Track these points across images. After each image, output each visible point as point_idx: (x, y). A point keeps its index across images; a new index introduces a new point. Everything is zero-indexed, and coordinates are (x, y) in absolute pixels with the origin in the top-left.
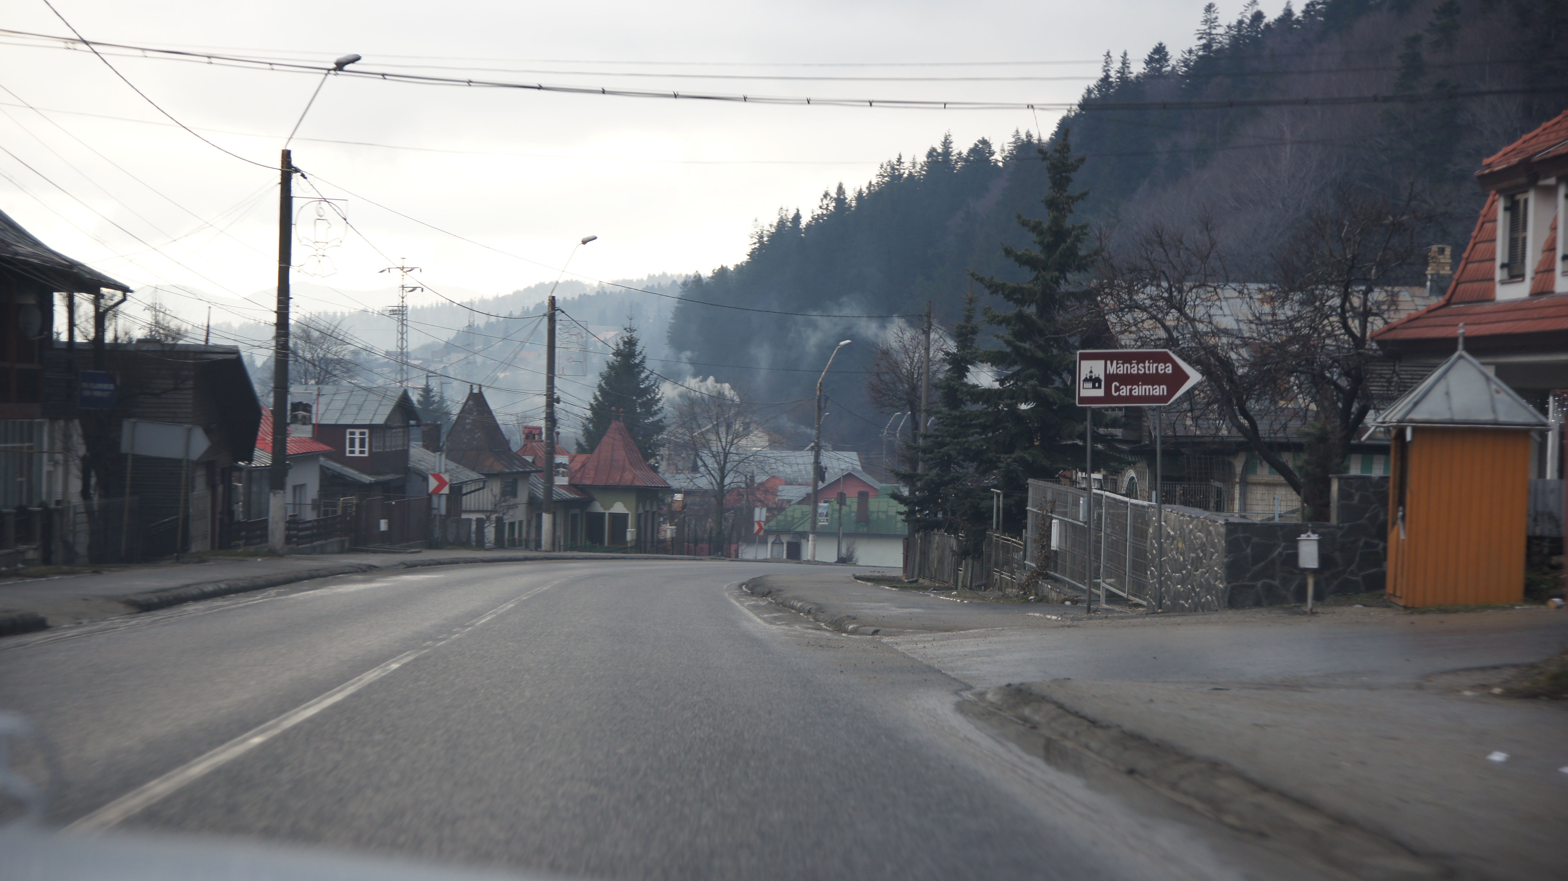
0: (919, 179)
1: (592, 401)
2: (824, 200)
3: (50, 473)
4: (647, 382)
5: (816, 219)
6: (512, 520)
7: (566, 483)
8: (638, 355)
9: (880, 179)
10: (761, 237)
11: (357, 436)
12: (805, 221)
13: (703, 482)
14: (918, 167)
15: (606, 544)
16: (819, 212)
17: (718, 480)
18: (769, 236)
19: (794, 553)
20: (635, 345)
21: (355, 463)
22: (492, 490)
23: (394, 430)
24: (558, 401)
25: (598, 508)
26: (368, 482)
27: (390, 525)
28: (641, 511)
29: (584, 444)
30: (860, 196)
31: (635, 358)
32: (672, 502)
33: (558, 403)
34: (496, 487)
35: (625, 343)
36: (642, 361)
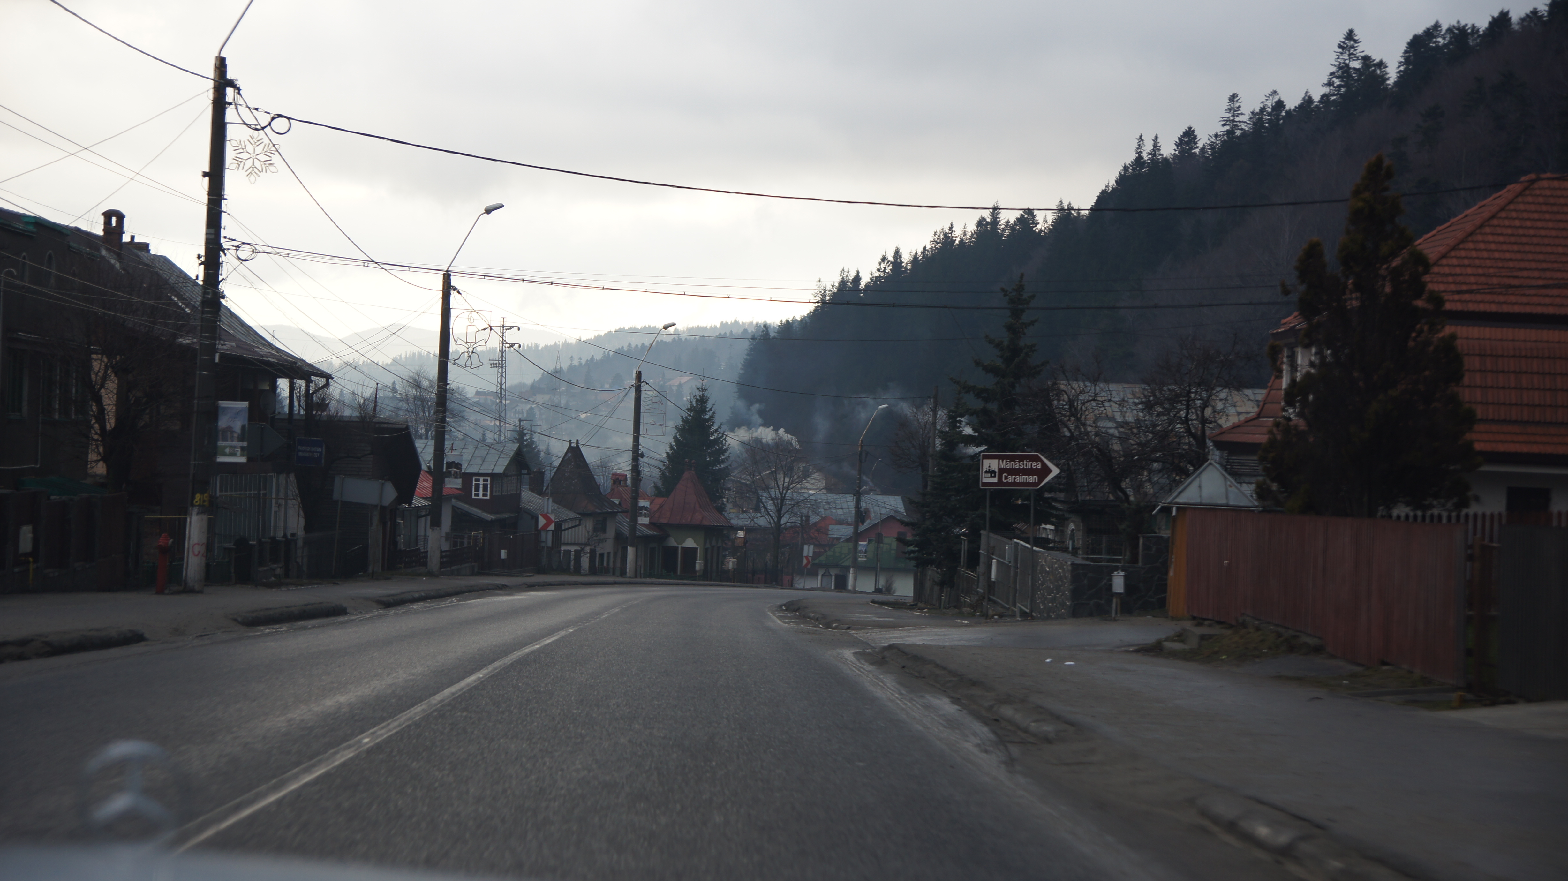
0: (970, 245)
1: (668, 450)
2: (882, 264)
3: (276, 512)
4: (716, 435)
5: (875, 281)
6: (601, 552)
7: (647, 523)
8: (709, 411)
9: (933, 245)
10: (824, 296)
11: (481, 482)
12: (865, 280)
13: (762, 521)
14: (969, 235)
15: (679, 573)
16: (877, 274)
17: (776, 520)
18: (830, 296)
19: (841, 584)
20: (706, 402)
21: (479, 504)
22: (586, 527)
23: (509, 478)
24: (642, 456)
25: (672, 542)
26: (490, 519)
27: (508, 554)
28: (708, 546)
29: (661, 487)
30: (915, 260)
31: (706, 414)
32: (735, 538)
33: (642, 458)
34: (589, 524)
35: (697, 400)
36: (712, 417)
